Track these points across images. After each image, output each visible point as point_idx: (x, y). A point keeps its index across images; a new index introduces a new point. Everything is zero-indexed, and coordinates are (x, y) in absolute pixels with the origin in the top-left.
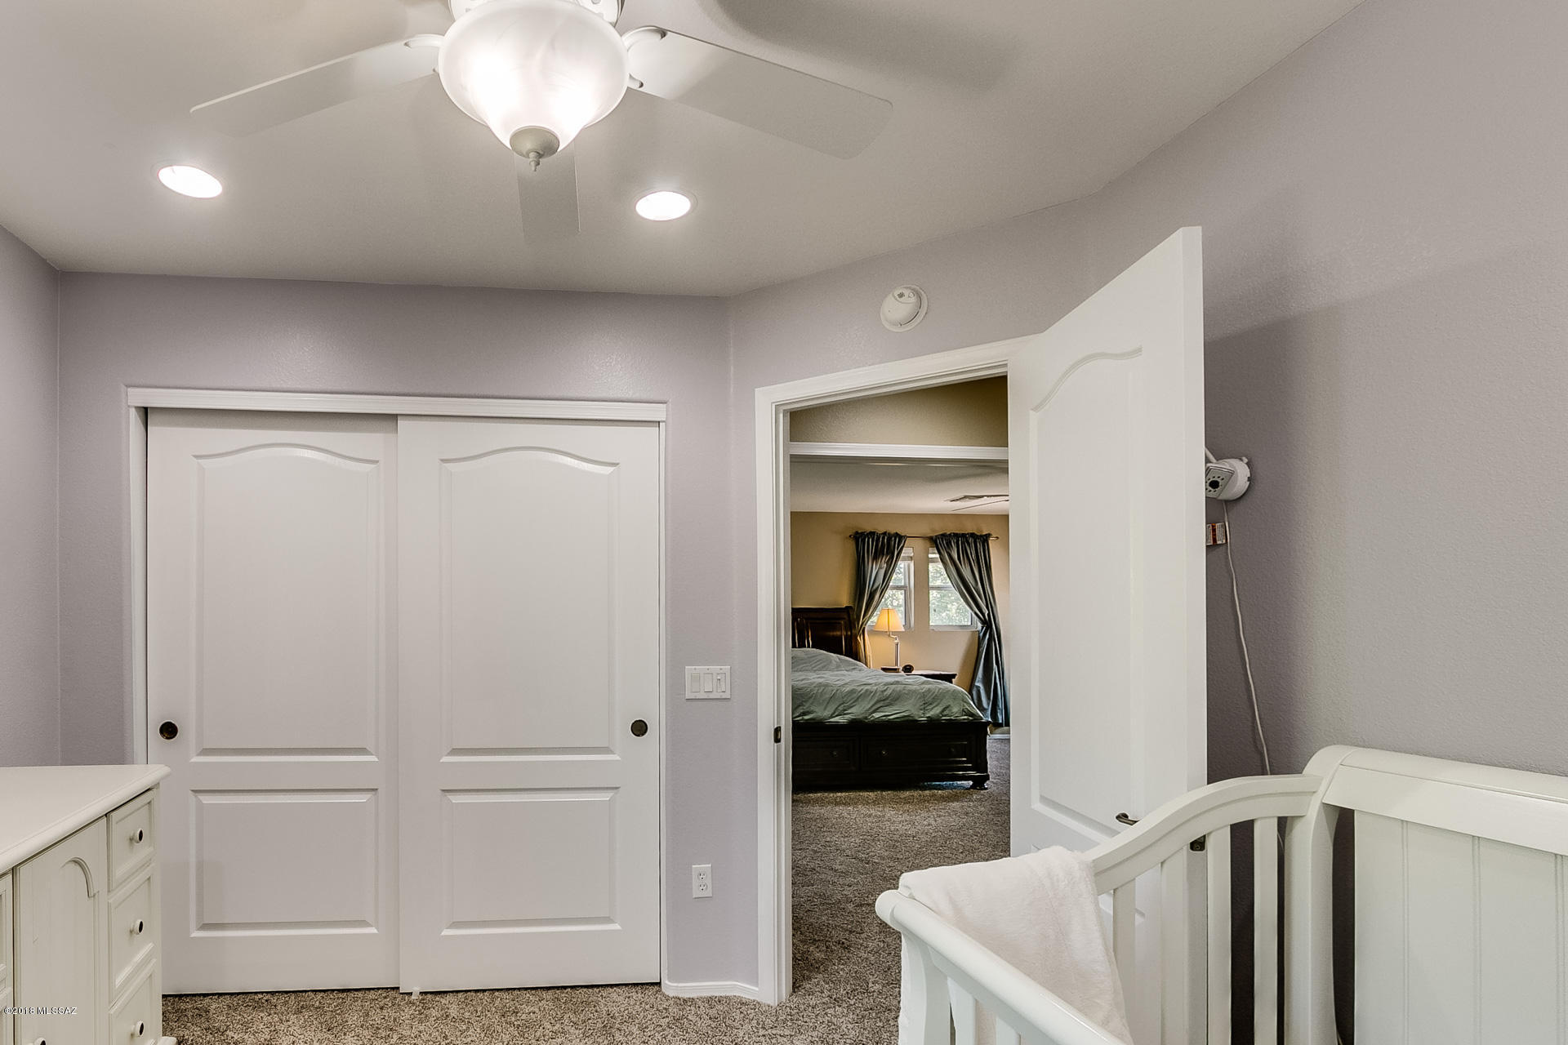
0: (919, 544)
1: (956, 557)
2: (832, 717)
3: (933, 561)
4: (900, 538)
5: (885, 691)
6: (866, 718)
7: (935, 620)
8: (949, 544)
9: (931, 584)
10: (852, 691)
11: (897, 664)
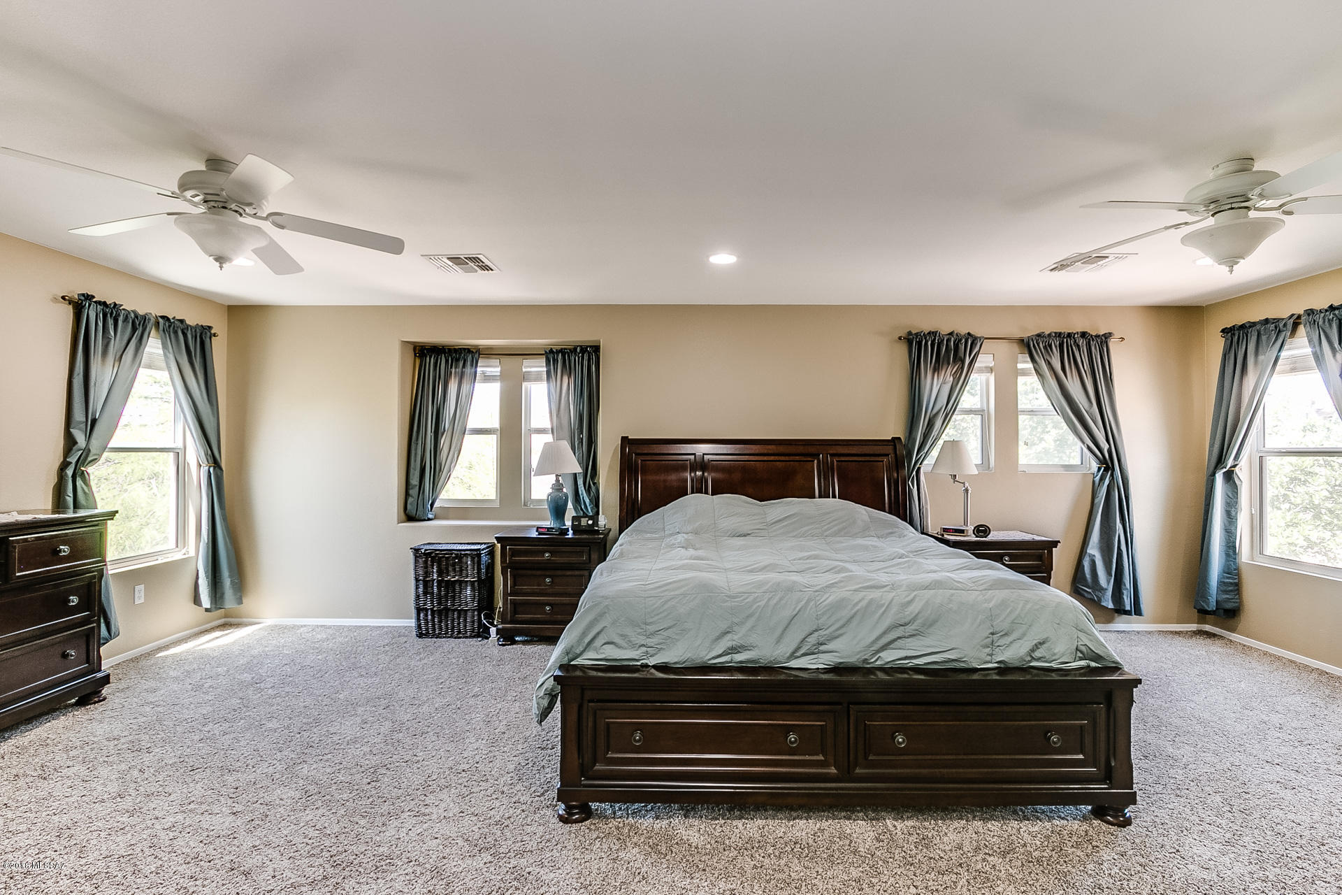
0: (1005, 350)
1: (1058, 366)
2: (793, 656)
3: (1024, 373)
4: (972, 342)
5: (910, 602)
6: (865, 661)
7: (1027, 456)
8: (1048, 347)
9: (1020, 407)
10: (839, 605)
11: (966, 523)
